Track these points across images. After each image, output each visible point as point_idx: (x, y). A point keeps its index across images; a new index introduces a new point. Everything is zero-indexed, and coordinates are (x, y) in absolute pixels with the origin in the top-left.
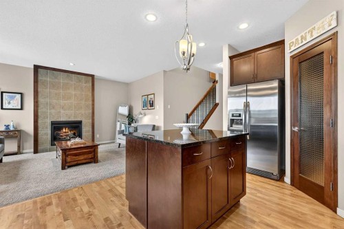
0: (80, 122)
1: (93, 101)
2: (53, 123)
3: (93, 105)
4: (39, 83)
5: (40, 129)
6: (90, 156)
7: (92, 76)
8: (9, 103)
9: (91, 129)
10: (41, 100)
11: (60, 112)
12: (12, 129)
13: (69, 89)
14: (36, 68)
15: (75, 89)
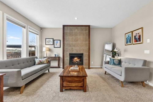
0: (82, 54)
1: (89, 41)
2: (70, 54)
3: (89, 44)
4: (65, 34)
5: (65, 57)
6: (80, 84)
7: (89, 26)
8: (56, 45)
9: (88, 58)
10: (65, 42)
11: (73, 48)
12: (57, 56)
13: (77, 35)
14: (64, 26)
15: (80, 35)
